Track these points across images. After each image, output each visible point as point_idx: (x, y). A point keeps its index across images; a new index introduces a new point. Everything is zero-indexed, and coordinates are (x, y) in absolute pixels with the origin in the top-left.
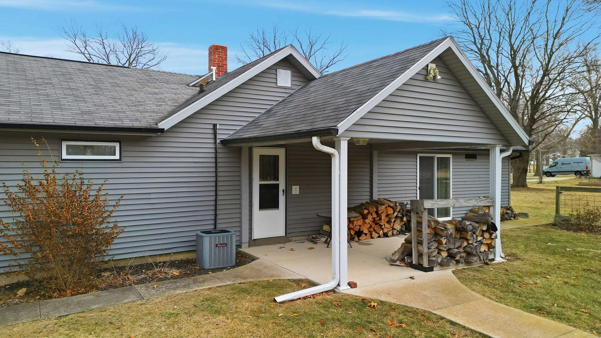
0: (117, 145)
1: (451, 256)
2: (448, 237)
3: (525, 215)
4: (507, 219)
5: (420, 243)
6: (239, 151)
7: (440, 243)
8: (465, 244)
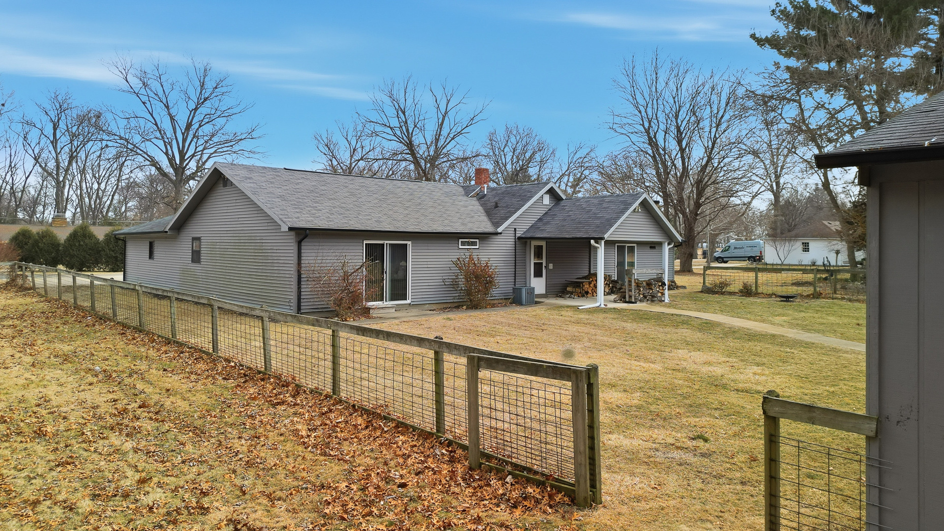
0: (478, 240)
1: (645, 297)
2: (644, 287)
3: (684, 287)
4: (672, 289)
5: (630, 291)
6: (526, 243)
7: (640, 291)
8: (651, 292)
